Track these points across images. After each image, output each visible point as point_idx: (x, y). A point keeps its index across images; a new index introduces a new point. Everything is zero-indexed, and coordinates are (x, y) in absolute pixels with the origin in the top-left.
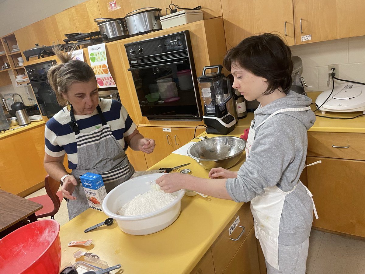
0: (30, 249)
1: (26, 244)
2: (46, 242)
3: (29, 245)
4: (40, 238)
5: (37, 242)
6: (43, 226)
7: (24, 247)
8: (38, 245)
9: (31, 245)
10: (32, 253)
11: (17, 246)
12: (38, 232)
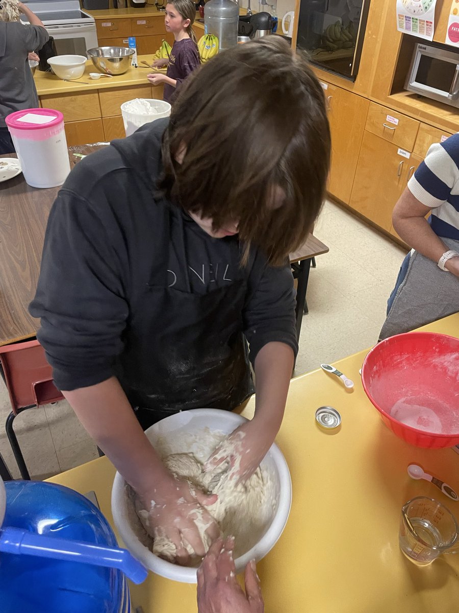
0: (413, 365)
1: (411, 357)
2: (441, 368)
3: (414, 359)
4: (435, 358)
5: (427, 360)
6: (451, 346)
7: (407, 359)
8: (427, 365)
9: (416, 361)
10: (414, 371)
11: (401, 355)
12: (437, 350)
